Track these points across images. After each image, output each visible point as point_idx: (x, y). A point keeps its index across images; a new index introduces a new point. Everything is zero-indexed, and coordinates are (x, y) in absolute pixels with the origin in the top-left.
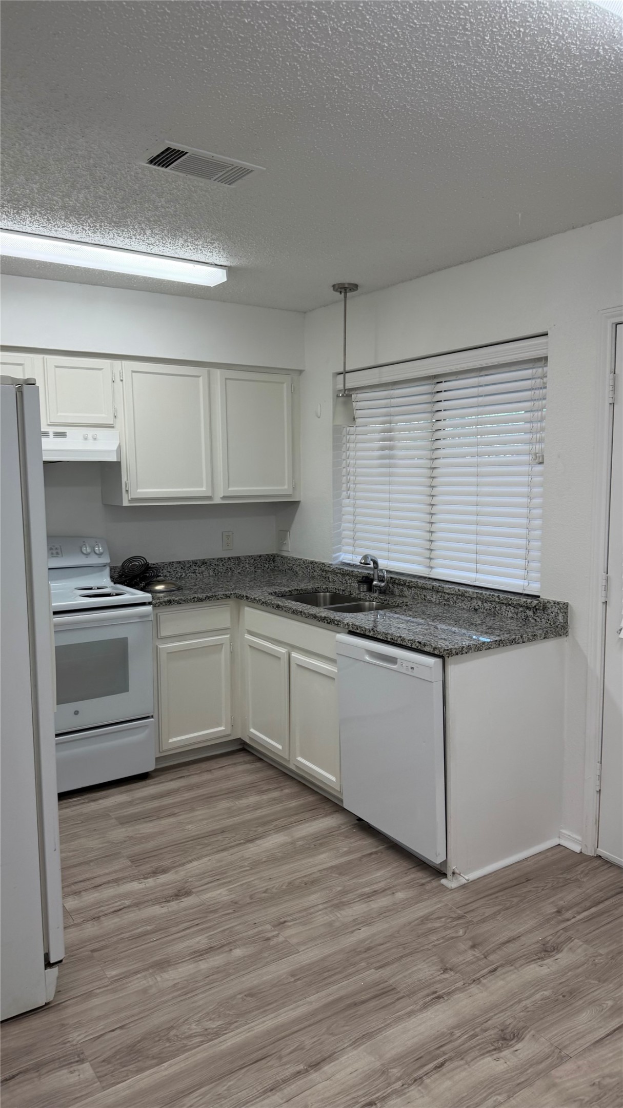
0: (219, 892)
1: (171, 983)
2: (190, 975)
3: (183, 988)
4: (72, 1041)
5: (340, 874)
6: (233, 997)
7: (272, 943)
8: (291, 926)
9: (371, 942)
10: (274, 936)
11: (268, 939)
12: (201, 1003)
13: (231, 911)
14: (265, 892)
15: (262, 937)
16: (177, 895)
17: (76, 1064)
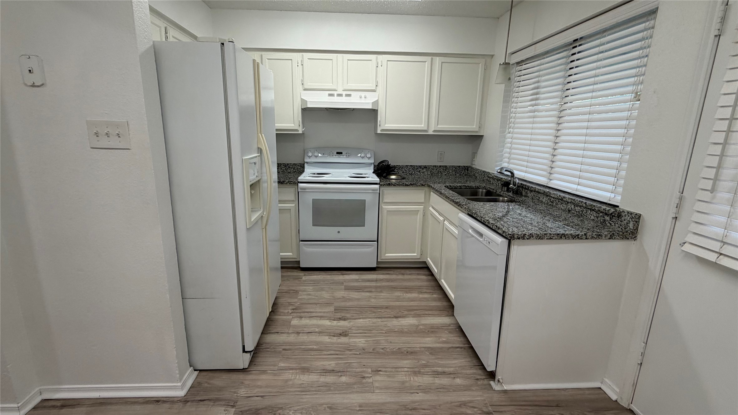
0: (360, 340)
1: (300, 382)
2: (312, 381)
3: (303, 388)
4: (239, 393)
5: (431, 354)
6: (322, 405)
7: (364, 381)
8: (381, 374)
9: (419, 405)
10: (368, 377)
11: (364, 378)
12: (305, 400)
13: (358, 353)
14: (382, 349)
15: (362, 375)
16: (340, 335)
17: (230, 407)
